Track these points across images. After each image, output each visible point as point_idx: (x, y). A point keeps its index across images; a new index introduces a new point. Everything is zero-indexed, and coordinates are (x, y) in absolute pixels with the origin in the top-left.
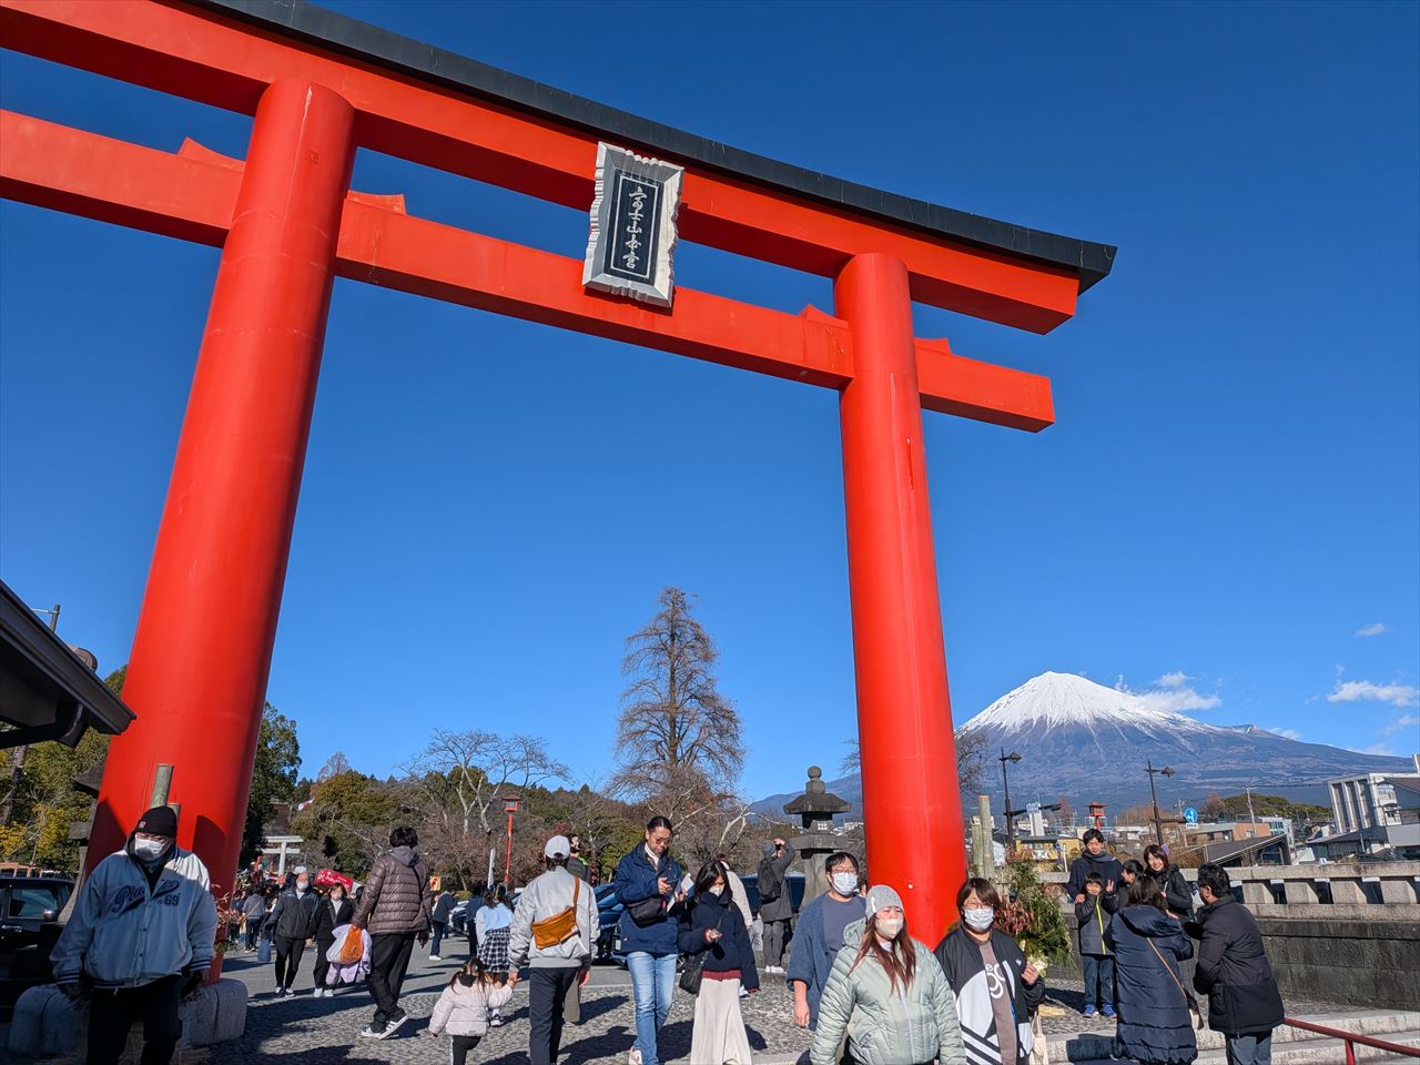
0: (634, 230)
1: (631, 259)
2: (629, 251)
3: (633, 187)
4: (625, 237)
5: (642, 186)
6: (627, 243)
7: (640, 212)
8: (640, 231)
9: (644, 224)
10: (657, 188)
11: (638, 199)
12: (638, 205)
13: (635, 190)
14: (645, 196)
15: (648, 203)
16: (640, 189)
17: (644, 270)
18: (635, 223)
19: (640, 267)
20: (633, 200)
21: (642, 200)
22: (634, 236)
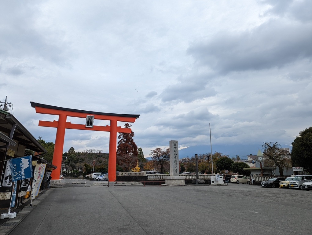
3: (89, 118)
15: (91, 119)
19: (90, 125)
22: (90, 122)
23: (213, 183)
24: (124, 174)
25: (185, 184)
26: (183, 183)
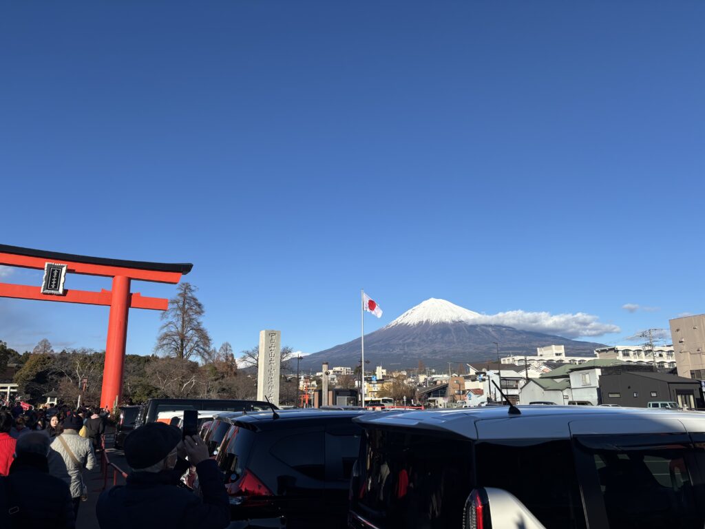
0: (54, 279)
1: (53, 286)
2: (53, 284)
3: (53, 270)
4: (52, 281)
5: (57, 270)
8: (56, 279)
9: (57, 277)
10: (60, 269)
12: (55, 274)
13: (55, 271)
14: (57, 272)
15: (58, 274)
19: (56, 287)
22: (54, 281)
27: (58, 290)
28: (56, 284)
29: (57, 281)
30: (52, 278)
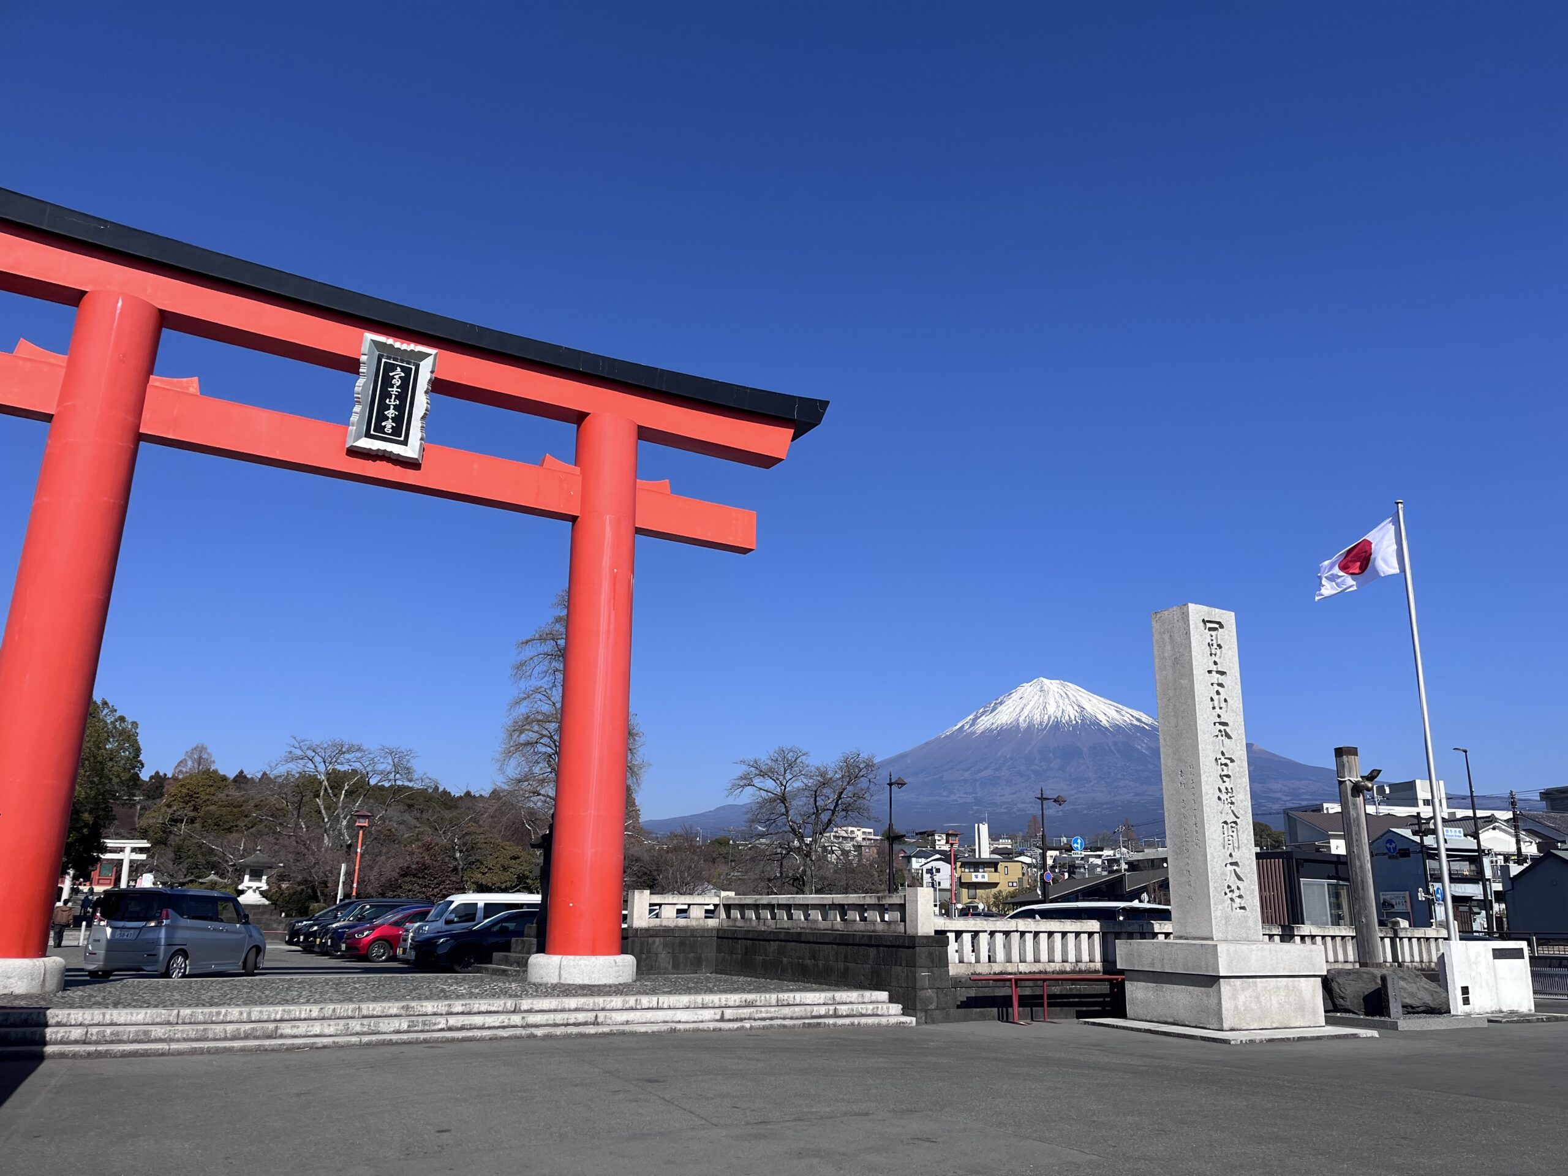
0: (392, 402)
1: (389, 425)
2: (387, 418)
4: (383, 407)
5: (400, 366)
6: (386, 413)
7: (398, 387)
8: (398, 402)
9: (402, 397)
10: (413, 368)
11: (397, 377)
12: (397, 382)
13: (394, 369)
14: (403, 375)
15: (405, 381)
16: (398, 368)
17: (399, 433)
18: (394, 396)
19: (396, 431)
20: (393, 377)
21: (400, 377)
22: (392, 407)
23: (1466, 1001)
24: (668, 915)
25: (1329, 1021)
26: (1314, 1013)
27: (405, 443)
28: (398, 420)
29: (400, 408)
30: (386, 394)
